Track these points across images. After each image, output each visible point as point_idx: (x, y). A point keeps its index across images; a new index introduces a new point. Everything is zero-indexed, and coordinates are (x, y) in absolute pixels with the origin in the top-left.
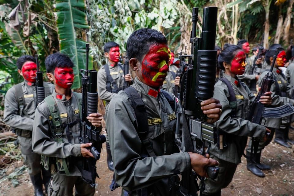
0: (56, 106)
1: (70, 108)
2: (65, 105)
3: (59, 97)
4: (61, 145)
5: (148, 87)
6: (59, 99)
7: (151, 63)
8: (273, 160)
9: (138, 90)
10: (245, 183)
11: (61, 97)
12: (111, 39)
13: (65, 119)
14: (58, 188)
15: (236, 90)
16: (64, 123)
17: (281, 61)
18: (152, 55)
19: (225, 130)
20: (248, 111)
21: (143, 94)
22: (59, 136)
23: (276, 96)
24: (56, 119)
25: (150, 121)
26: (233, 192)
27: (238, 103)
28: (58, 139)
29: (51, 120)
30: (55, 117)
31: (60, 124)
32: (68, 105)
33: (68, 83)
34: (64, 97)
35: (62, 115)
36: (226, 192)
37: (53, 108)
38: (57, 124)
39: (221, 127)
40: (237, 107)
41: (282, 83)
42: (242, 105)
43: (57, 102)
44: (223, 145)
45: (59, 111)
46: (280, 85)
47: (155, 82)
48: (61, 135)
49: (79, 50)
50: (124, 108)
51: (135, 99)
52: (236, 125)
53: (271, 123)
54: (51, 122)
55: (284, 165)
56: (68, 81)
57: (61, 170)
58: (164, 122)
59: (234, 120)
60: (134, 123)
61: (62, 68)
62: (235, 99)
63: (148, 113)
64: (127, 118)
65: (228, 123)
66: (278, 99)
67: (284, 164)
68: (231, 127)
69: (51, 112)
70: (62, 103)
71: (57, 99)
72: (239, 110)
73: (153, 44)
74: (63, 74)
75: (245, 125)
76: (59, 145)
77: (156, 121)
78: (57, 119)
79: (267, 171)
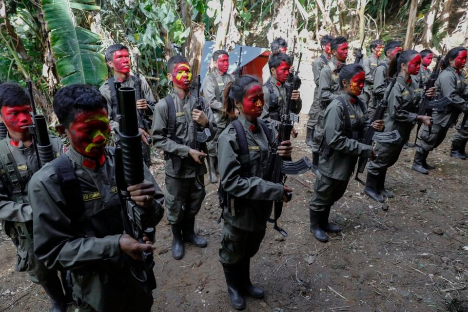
0: (10, 156)
1: (32, 158)
2: (24, 154)
3: (14, 144)
4: (19, 206)
5: (83, 157)
6: (14, 146)
7: (79, 133)
8: (350, 218)
9: (72, 159)
10: (299, 249)
11: (17, 143)
12: (141, 22)
13: (25, 172)
14: (26, 255)
15: (250, 138)
16: (24, 177)
17: (355, 87)
18: (79, 125)
19: (233, 194)
20: (267, 166)
21: (77, 165)
22: (18, 194)
23: (341, 137)
24: (11, 173)
25: (86, 197)
26: (279, 261)
27: (251, 156)
28: (17, 197)
29: (5, 174)
30: (9, 171)
31: (18, 179)
32: (29, 153)
33: (23, 126)
34: (21, 144)
35: (19, 168)
36: (269, 260)
37: (6, 159)
38: (13, 179)
39: (228, 190)
40: (250, 162)
41: (357, 117)
42: (258, 159)
43: (12, 151)
44: (236, 210)
45: (15, 162)
46: (352, 121)
47: (89, 153)
48: (20, 192)
49: (82, 45)
50: (43, 188)
51: (63, 173)
52: (246, 186)
53: (337, 173)
54: (4, 176)
55: (359, 226)
56: (22, 124)
57: (22, 235)
58: (104, 197)
59: (244, 180)
60: (59, 204)
61: (11, 107)
62: (248, 151)
63: (83, 187)
64: (48, 200)
65: (235, 184)
66: (343, 143)
67: (361, 225)
68: (240, 189)
69: (3, 164)
70: (19, 152)
71: (12, 146)
72: (253, 165)
73: (80, 112)
74: (13, 115)
75: (255, 187)
76: (16, 205)
77: (95, 195)
78: (13, 172)
79: (335, 234)
